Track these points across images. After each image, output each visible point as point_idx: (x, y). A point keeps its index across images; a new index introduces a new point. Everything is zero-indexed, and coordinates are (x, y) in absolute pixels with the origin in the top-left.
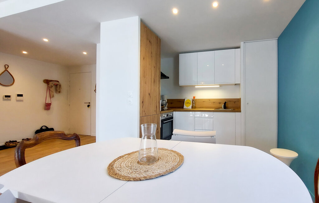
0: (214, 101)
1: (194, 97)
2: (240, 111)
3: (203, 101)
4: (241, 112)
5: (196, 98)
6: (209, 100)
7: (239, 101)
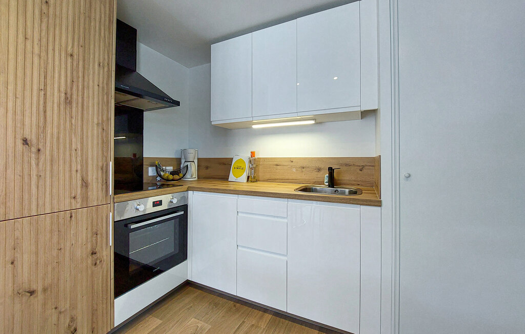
0: (303, 165)
1: (253, 154)
2: (378, 204)
3: (276, 163)
4: (380, 206)
5: (256, 156)
6: (291, 160)
7: (375, 163)
